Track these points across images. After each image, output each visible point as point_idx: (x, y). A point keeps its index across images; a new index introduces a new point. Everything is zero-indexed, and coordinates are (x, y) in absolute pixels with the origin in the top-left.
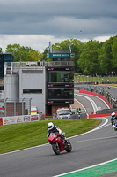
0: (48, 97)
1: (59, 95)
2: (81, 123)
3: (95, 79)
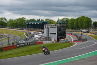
0: (58, 36)
1: (61, 35)
2: (68, 44)
3: (73, 31)
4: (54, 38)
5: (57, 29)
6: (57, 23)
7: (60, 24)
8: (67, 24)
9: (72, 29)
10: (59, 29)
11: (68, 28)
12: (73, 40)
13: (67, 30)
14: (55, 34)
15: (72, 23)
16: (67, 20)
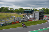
1: (41, 17)
2: (45, 21)
4: (38, 18)
5: (39, 13)
6: (39, 11)
7: (41, 11)
8: (44, 11)
9: (47, 14)
10: (40, 14)
11: (45, 13)
12: (47, 19)
13: (44, 14)
14: (38, 16)
15: (47, 11)
16: (44, 9)
